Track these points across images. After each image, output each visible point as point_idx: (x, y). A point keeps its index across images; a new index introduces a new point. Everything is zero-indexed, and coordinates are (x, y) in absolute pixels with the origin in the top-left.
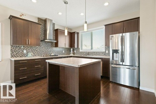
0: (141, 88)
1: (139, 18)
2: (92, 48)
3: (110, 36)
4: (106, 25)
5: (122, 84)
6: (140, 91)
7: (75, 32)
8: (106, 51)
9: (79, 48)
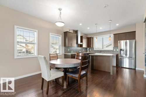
0: (136, 69)
1: (135, 31)
2: (103, 48)
3: (119, 41)
4: (114, 34)
5: (124, 67)
6: (136, 70)
7: (91, 37)
8: (114, 50)
9: (94, 48)
